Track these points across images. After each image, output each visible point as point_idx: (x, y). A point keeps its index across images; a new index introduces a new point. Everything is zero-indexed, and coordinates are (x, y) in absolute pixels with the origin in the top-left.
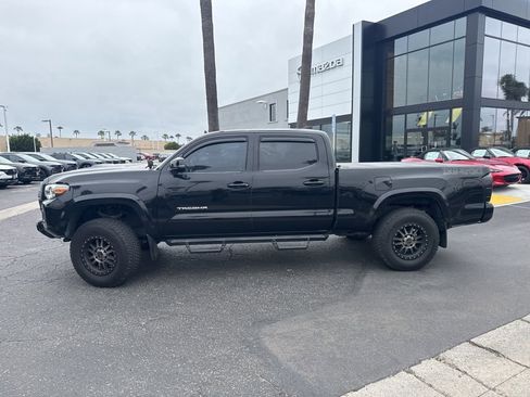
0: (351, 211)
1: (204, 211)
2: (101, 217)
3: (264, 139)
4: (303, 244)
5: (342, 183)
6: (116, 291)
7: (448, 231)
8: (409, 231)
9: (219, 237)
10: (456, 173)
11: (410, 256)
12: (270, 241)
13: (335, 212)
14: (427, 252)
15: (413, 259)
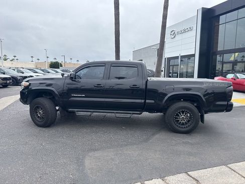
0: (153, 101)
1: (83, 97)
2: (43, 97)
3: (113, 65)
4: (129, 116)
5: (149, 87)
6: (44, 129)
7: (205, 115)
8: (183, 114)
9: (90, 109)
10: (211, 85)
11: (183, 126)
12: (113, 113)
13: (145, 101)
14: (193, 125)
15: (185, 128)
